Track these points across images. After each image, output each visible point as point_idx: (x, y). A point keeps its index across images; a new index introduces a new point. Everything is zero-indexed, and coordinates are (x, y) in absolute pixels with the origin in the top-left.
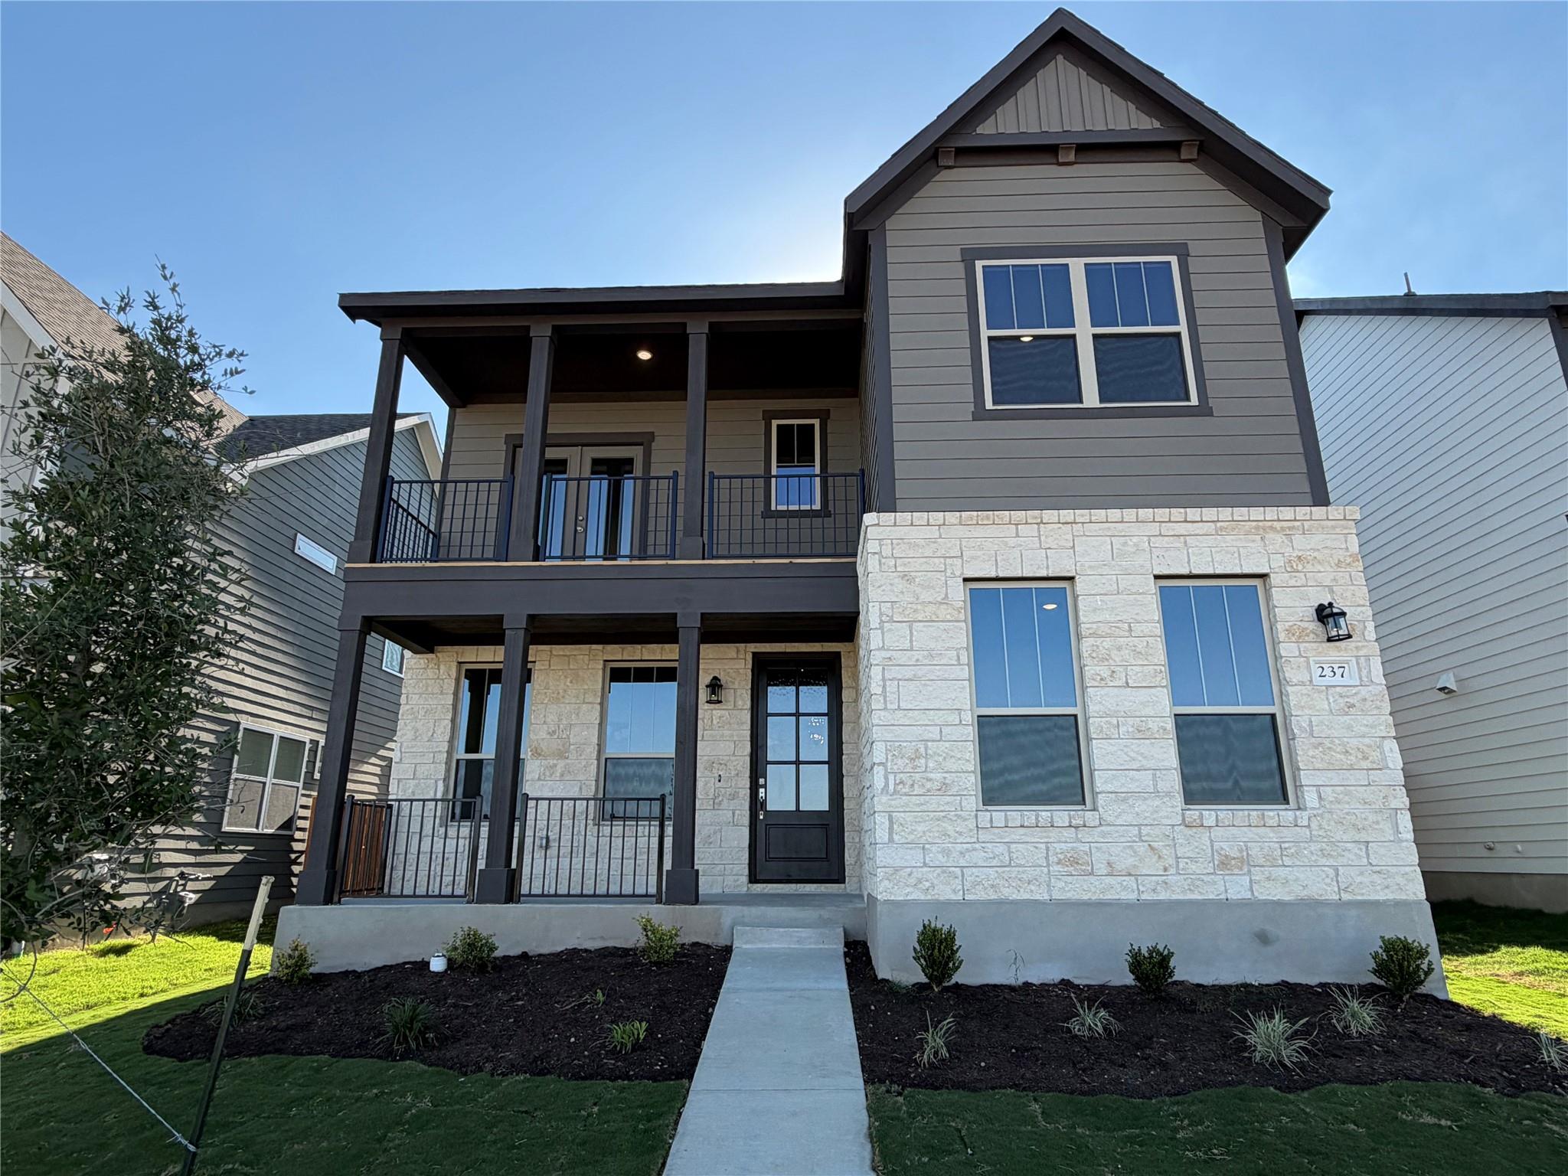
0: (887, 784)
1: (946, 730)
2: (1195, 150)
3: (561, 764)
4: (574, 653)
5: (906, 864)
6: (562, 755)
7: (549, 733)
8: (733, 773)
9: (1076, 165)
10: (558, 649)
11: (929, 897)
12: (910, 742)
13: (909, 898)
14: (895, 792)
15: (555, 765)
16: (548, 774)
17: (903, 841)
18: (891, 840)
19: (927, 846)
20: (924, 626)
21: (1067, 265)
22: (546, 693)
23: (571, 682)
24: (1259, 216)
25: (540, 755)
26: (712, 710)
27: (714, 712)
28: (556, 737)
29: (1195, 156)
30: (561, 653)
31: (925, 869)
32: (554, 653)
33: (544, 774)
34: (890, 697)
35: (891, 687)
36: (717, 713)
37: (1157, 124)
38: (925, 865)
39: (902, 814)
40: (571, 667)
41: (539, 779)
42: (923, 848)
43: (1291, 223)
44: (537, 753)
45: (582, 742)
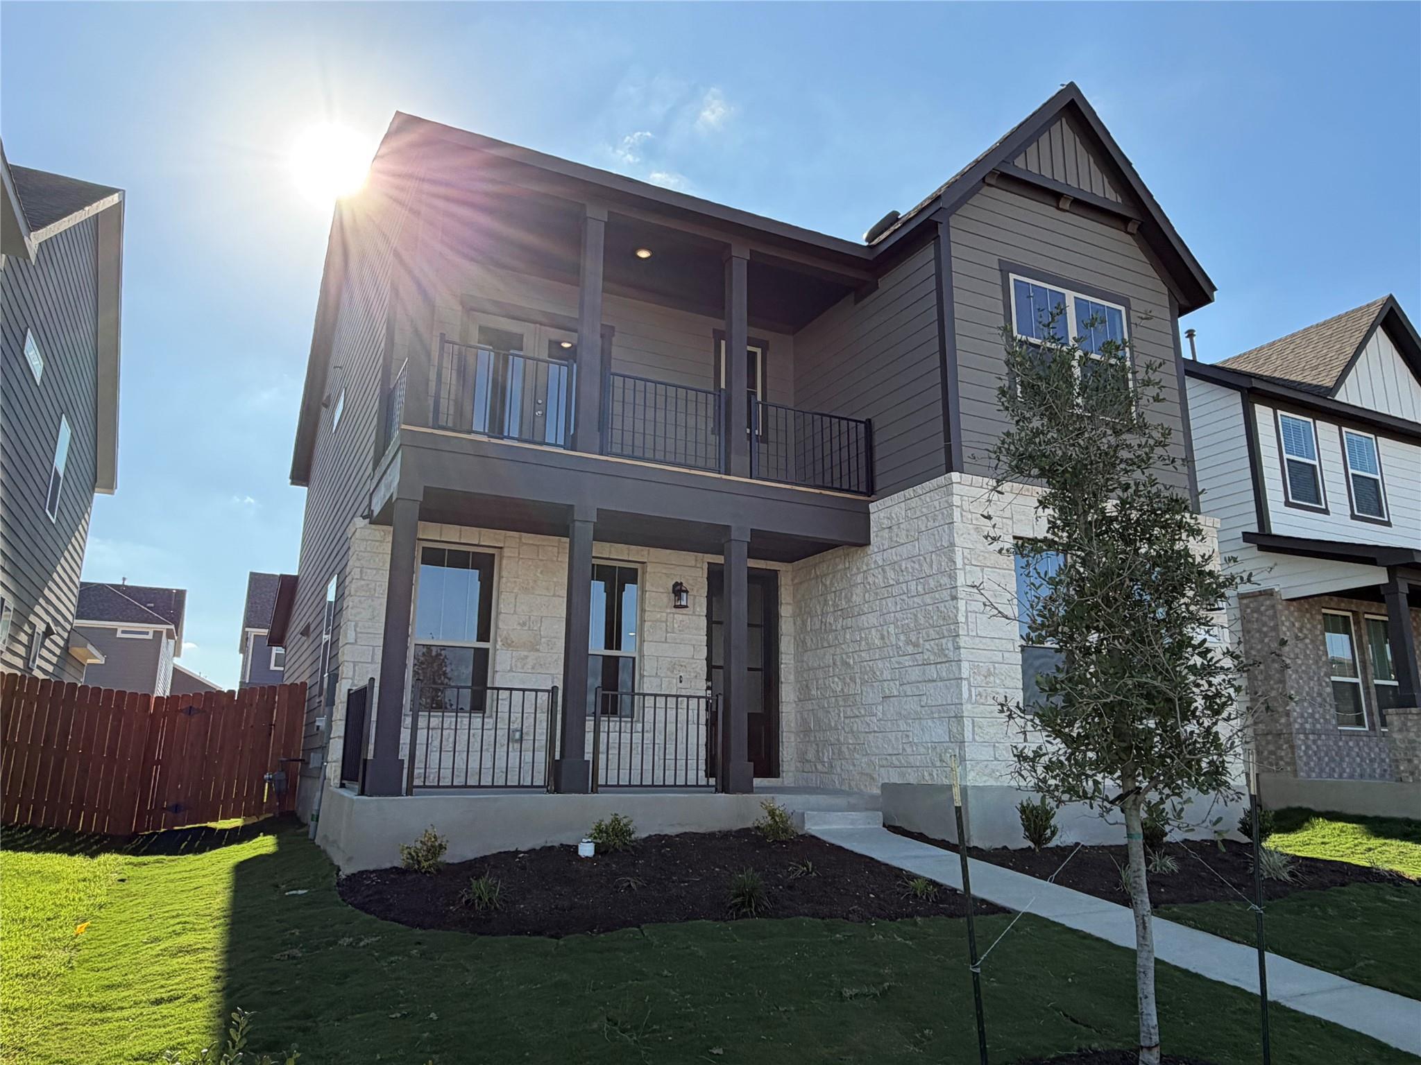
0: (970, 695)
1: (1006, 655)
2: (1136, 226)
3: (533, 655)
4: (545, 543)
5: (983, 758)
6: (534, 648)
7: (519, 624)
8: (693, 675)
9: (1067, 213)
10: (528, 538)
11: (999, 784)
12: (984, 663)
13: (986, 784)
14: (976, 702)
15: (526, 657)
16: (519, 665)
17: (982, 740)
18: (974, 739)
19: (997, 745)
20: (991, 572)
21: (1064, 294)
22: (515, 582)
23: (541, 573)
24: (1165, 290)
25: (510, 645)
26: (674, 614)
27: (676, 616)
28: (526, 628)
29: (1135, 232)
30: (531, 542)
31: (995, 762)
32: (523, 540)
33: (516, 666)
34: (971, 626)
35: (972, 617)
36: (679, 617)
37: (1120, 200)
38: (996, 759)
39: (981, 720)
40: (540, 557)
41: (511, 670)
42: (994, 746)
43: (1183, 302)
44: (508, 644)
45: (552, 635)
